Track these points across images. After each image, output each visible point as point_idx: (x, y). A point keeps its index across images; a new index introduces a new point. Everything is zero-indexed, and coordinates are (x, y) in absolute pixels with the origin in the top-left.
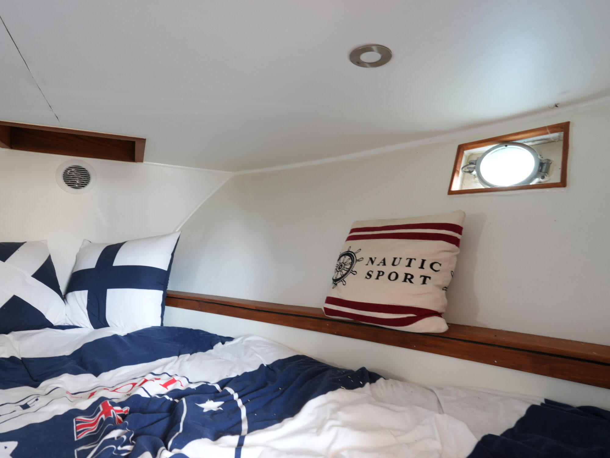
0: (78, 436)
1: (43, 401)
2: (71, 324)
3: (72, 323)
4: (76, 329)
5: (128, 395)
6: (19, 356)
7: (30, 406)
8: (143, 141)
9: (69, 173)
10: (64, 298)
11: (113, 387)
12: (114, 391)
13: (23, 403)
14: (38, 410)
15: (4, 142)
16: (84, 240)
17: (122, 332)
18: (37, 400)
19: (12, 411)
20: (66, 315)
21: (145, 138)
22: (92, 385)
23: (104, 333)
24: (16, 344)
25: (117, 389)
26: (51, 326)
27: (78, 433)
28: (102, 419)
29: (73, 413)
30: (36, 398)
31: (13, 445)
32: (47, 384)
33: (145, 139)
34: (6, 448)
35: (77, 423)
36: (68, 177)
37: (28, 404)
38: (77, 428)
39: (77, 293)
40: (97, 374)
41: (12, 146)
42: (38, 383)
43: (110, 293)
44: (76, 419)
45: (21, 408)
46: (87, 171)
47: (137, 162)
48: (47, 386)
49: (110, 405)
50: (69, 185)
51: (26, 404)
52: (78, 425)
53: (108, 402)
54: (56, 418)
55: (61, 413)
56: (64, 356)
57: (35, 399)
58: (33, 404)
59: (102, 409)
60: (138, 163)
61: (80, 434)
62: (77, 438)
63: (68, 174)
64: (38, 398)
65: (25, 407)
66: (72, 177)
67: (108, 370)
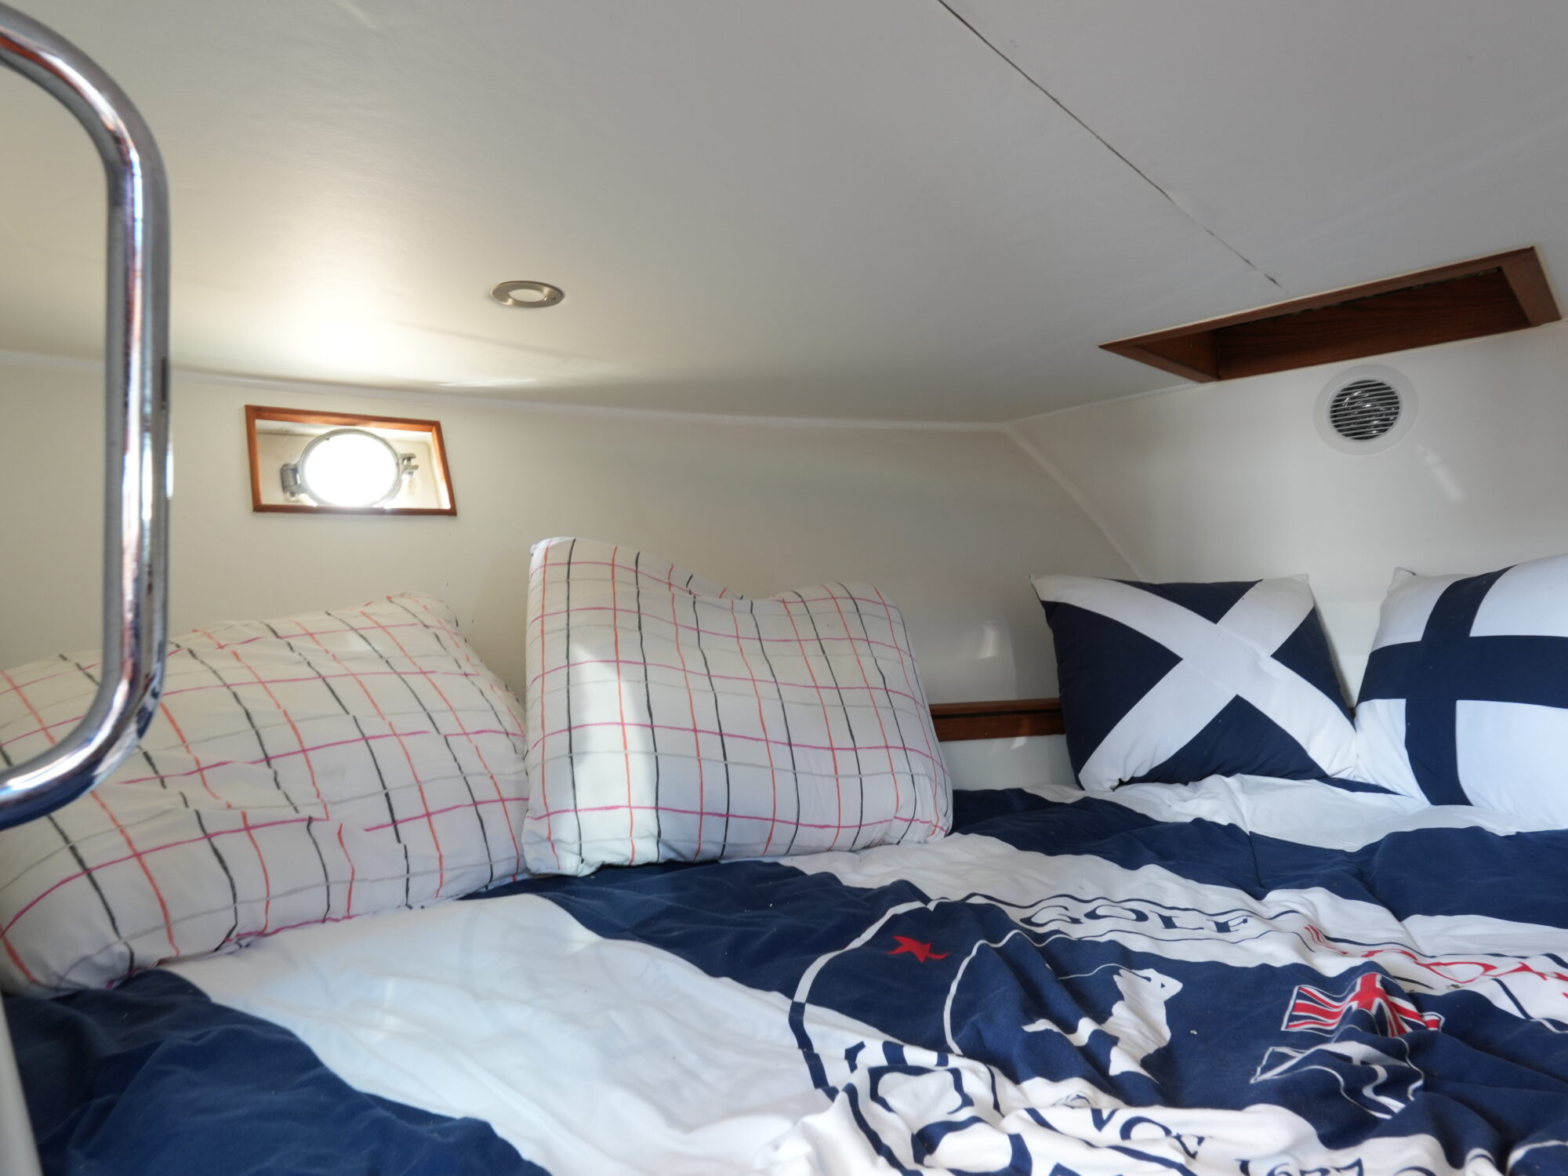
0: (1291, 1024)
1: (1254, 927)
2: (1372, 782)
3: (1374, 779)
4: (1382, 795)
5: (1453, 986)
6: (1247, 828)
7: (1231, 929)
8: (1527, 256)
9: (1349, 404)
10: (1351, 714)
11: (1433, 957)
12: (1428, 966)
13: (1221, 919)
14: (1241, 941)
15: (1203, 371)
16: (1398, 569)
17: (1502, 828)
18: (1245, 921)
19: (1198, 927)
20: (1358, 756)
21: (1529, 246)
22: (1382, 935)
23: (1452, 817)
24: (1243, 801)
25: (1438, 964)
26: (1324, 778)
27: (1292, 1018)
28: (1350, 1008)
29: (1303, 973)
30: (1245, 917)
31: (1174, 986)
32: (1278, 899)
33: (1532, 249)
34: (1163, 986)
35: (1300, 996)
36: (1346, 415)
37: (1230, 923)
38: (1296, 1007)
39: (1379, 703)
40: (1401, 914)
41: (1221, 373)
42: (1263, 890)
43: (1466, 710)
44: (1300, 988)
45: (1215, 928)
46: (1389, 388)
47: (1537, 324)
48: (1278, 903)
49: (1378, 985)
50: (1347, 435)
51: (1226, 923)
52: (1299, 1001)
53: (1379, 977)
54: (1265, 968)
55: (1278, 963)
56: (1342, 852)
57: (1241, 919)
58: (1236, 928)
59: (1358, 988)
60: (1542, 326)
61: (1296, 1023)
62: (1288, 1026)
63: (1346, 406)
64: (1249, 919)
65: (1223, 928)
66: (1356, 411)
67: (1430, 910)
